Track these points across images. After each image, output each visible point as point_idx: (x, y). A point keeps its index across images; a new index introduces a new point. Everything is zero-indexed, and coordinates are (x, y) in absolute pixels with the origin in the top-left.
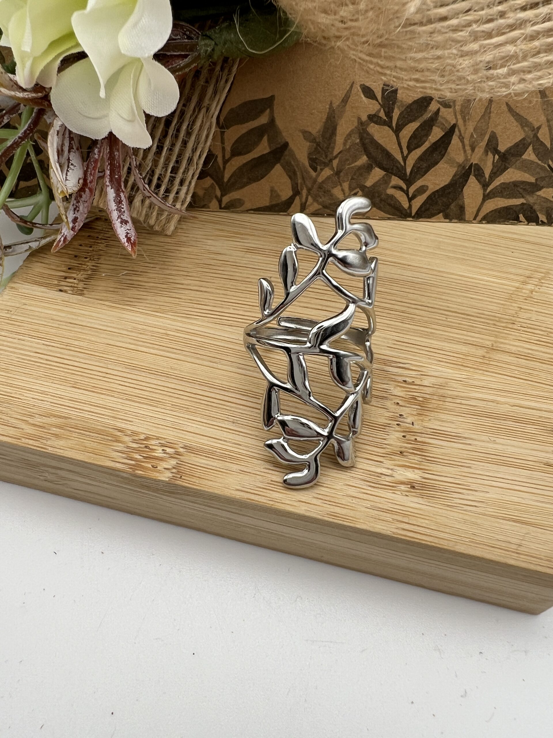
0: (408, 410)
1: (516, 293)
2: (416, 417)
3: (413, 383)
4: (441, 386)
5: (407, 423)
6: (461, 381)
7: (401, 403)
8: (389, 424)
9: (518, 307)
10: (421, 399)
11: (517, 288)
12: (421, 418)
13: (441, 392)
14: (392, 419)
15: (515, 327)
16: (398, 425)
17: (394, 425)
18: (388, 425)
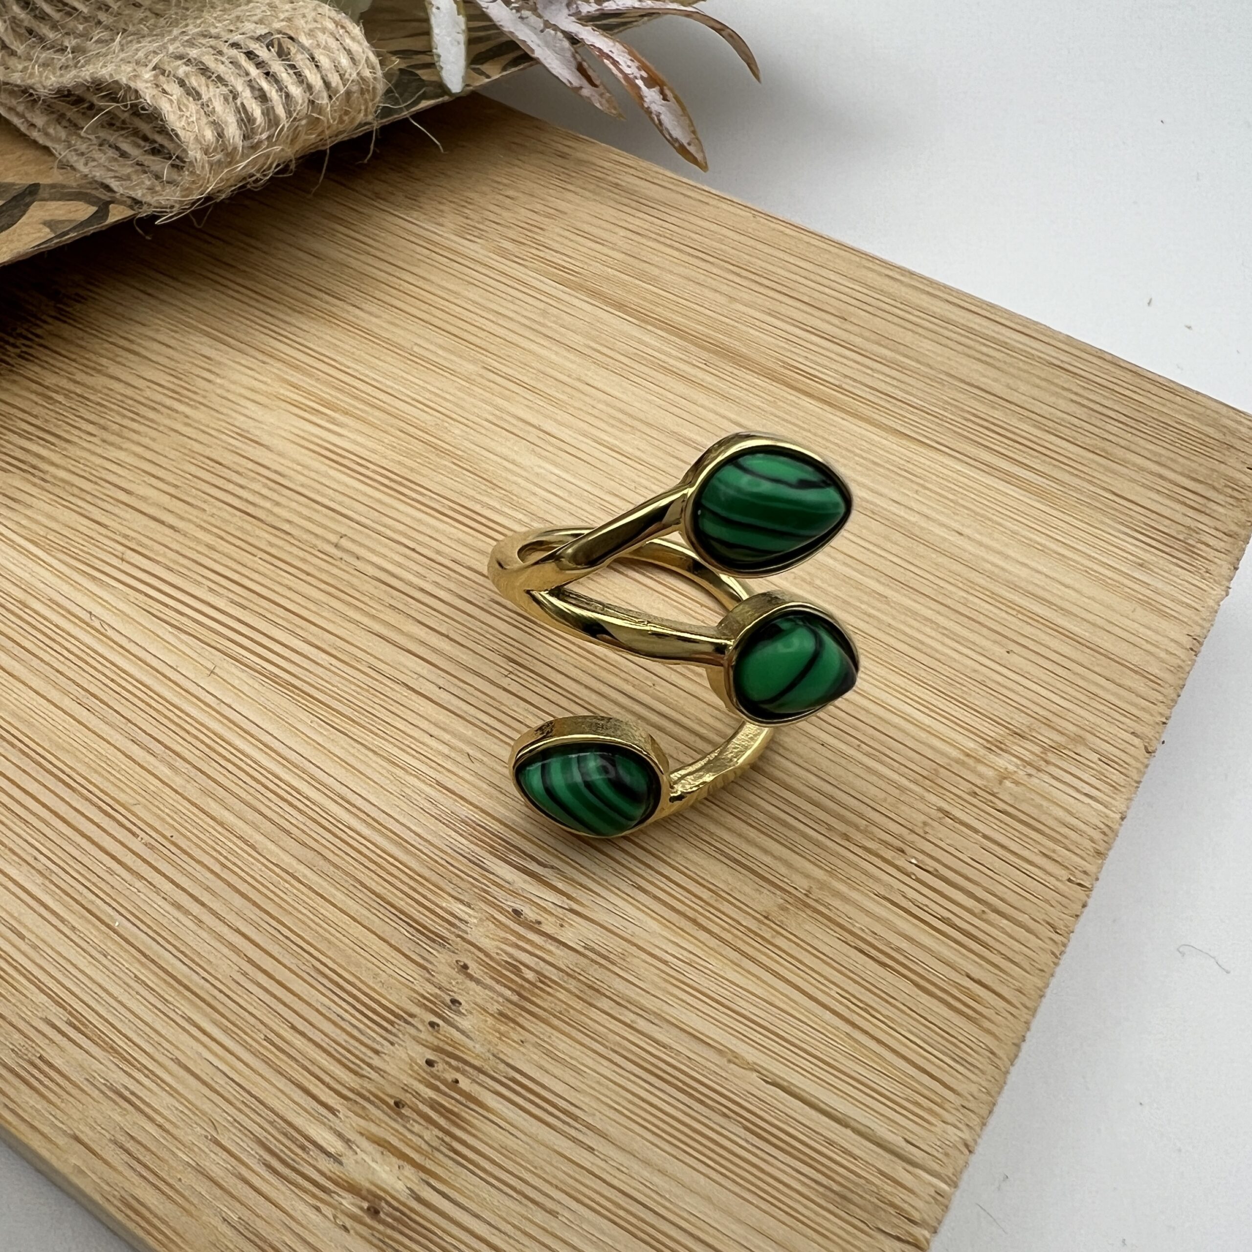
0: (479, 994)
1: (956, 768)
2: (490, 1020)
3: (534, 927)
4: (603, 959)
5: (458, 1029)
6: (665, 963)
7: (474, 969)
8: (412, 1016)
9: (940, 810)
10: (530, 975)
11: (968, 755)
12: (503, 1028)
13: (596, 973)
14: (426, 1003)
15: (901, 862)
16: (432, 1024)
17: (422, 1021)
18: (406, 1018)
